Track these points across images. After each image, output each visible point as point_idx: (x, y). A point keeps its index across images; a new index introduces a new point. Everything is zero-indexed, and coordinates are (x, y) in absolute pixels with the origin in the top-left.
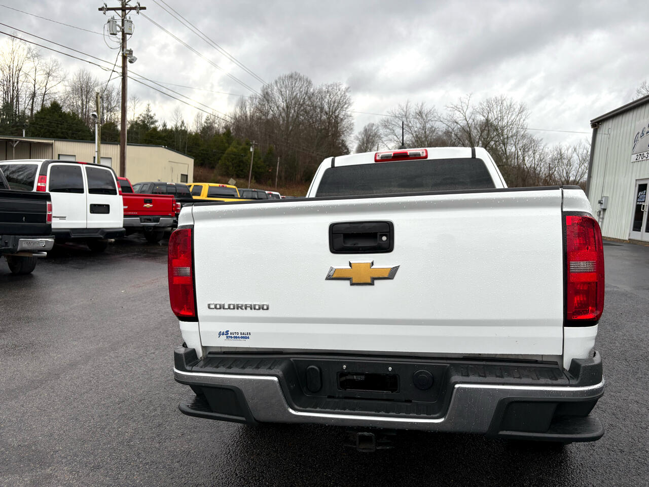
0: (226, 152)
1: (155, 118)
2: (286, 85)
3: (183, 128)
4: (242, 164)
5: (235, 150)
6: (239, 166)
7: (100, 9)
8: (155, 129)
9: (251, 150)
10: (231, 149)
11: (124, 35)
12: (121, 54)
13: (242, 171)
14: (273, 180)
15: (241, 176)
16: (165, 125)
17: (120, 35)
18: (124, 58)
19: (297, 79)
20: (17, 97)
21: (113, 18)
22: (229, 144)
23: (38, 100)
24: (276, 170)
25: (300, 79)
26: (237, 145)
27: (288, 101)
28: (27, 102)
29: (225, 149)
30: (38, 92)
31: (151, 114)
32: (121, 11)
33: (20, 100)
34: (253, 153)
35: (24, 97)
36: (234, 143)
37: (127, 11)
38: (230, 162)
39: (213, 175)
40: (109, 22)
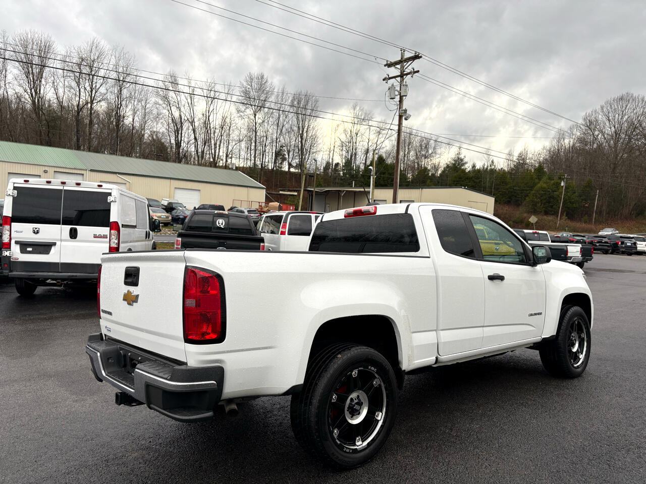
0: (535, 189)
1: (465, 160)
2: (615, 109)
3: (493, 167)
4: (552, 200)
5: (545, 185)
6: (549, 202)
7: (384, 80)
8: (464, 171)
9: (562, 184)
10: (541, 184)
11: (401, 98)
12: (398, 114)
13: (552, 207)
14: (590, 216)
15: (551, 213)
16: (474, 166)
17: (398, 98)
18: (400, 117)
19: (629, 101)
20: (355, 154)
21: (393, 85)
22: (540, 179)
23: (370, 155)
24: (594, 204)
25: (633, 100)
26: (548, 181)
27: (616, 126)
28: (362, 158)
29: (535, 184)
30: (371, 149)
31: (462, 156)
32: (400, 78)
33: (357, 156)
34: (564, 187)
35: (360, 154)
36: (545, 179)
37: (405, 77)
38: (539, 198)
39: (518, 212)
40: (389, 89)
